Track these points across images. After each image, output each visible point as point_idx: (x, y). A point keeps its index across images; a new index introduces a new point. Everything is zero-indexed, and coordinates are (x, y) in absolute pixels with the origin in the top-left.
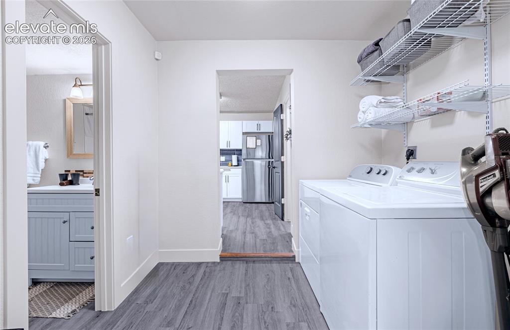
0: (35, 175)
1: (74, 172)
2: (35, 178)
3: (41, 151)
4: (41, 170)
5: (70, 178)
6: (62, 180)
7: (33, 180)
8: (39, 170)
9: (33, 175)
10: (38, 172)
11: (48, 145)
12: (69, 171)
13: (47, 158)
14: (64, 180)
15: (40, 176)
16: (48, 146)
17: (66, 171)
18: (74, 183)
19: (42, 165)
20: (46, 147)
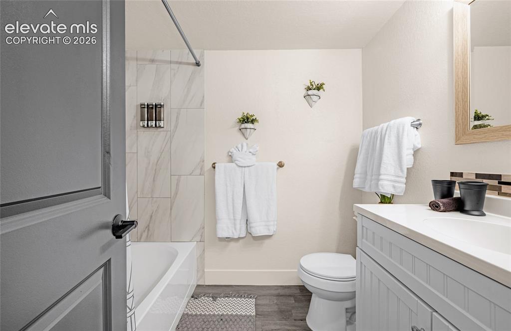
0: (397, 179)
1: (473, 178)
2: (397, 185)
3: (405, 133)
4: (405, 171)
5: (457, 193)
6: (439, 194)
7: (394, 187)
8: (402, 171)
9: (393, 178)
10: (401, 174)
11: (421, 121)
12: (461, 175)
13: (419, 146)
14: (443, 197)
15: (404, 180)
16: (420, 124)
17: (452, 174)
18: (467, 208)
19: (408, 160)
20: (417, 126)
